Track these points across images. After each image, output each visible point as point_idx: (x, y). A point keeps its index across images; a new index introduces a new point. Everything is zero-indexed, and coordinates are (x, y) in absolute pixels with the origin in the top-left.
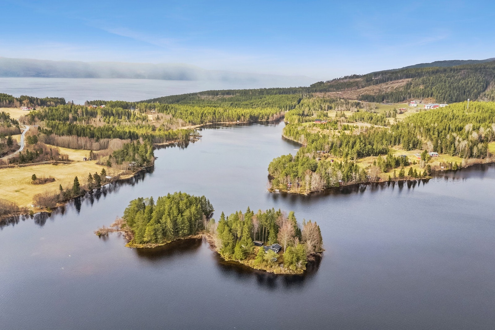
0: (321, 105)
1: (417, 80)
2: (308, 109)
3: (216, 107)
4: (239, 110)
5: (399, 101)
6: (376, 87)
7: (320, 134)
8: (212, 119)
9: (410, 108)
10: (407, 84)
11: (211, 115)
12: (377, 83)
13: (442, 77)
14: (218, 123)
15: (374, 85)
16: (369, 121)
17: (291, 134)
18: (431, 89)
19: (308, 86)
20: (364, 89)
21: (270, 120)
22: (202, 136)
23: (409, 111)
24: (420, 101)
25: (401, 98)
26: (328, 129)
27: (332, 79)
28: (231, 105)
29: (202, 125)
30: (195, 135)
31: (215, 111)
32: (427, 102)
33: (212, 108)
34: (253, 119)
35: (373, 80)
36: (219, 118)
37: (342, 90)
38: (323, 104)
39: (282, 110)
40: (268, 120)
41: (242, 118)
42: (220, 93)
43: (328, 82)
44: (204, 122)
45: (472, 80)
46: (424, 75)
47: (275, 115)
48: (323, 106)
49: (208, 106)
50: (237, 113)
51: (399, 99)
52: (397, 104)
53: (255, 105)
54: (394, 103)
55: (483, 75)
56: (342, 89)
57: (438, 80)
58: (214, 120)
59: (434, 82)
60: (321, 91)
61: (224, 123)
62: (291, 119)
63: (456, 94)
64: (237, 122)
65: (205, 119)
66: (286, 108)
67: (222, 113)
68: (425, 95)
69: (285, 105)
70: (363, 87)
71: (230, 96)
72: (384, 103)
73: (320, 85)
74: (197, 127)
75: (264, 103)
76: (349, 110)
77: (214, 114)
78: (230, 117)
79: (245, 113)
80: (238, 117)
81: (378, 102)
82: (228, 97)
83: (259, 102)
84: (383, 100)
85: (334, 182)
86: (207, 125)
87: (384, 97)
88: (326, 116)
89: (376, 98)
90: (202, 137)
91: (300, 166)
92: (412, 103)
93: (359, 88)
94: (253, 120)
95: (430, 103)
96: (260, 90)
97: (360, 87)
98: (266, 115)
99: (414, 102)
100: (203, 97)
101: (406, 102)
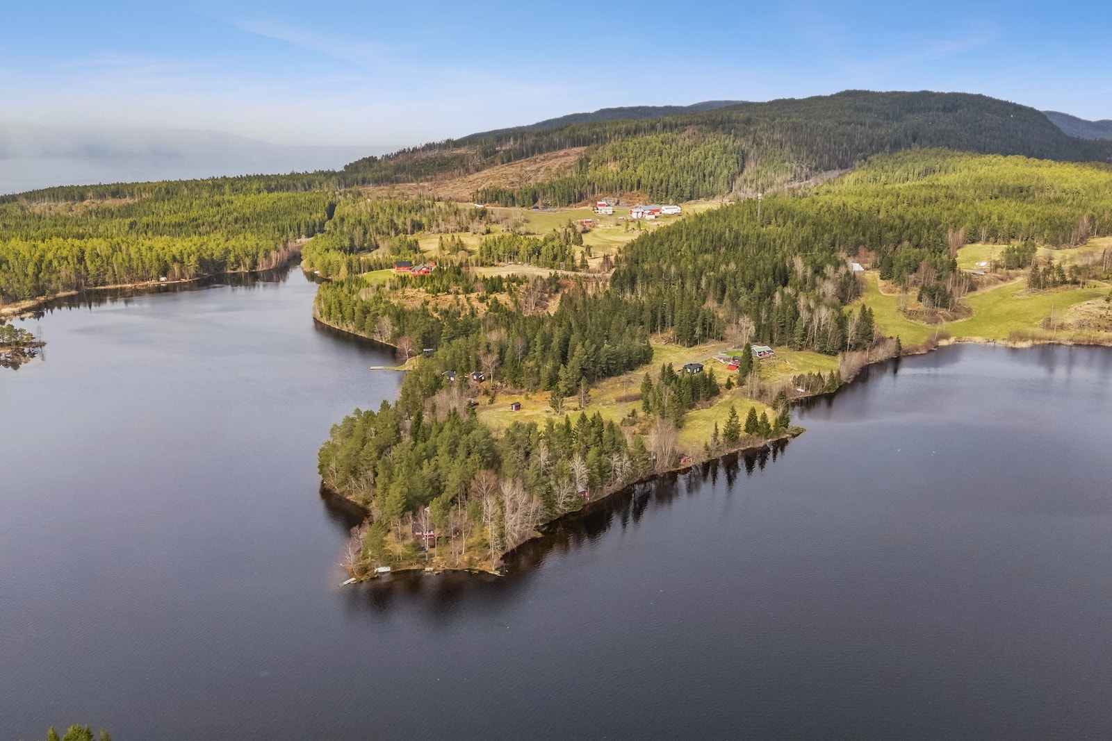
0: (392, 221)
1: (600, 150)
2: (362, 231)
3: (83, 238)
4: (161, 245)
5: (570, 202)
6: (512, 170)
7: (430, 307)
8: (73, 276)
9: (601, 219)
10: (581, 162)
11: (72, 266)
12: (509, 158)
13: (651, 143)
14: (98, 288)
15: (503, 163)
16: (534, 258)
17: (347, 316)
18: (635, 171)
19: (339, 168)
20: (482, 176)
21: (260, 268)
22: (44, 344)
23: (600, 226)
24: (616, 199)
25: (574, 194)
26: (449, 293)
27: (395, 151)
28: (131, 228)
29: (42, 298)
30: (17, 343)
31: (83, 253)
32: (632, 201)
33: (69, 240)
34: (208, 270)
35: (498, 152)
36: (99, 275)
37: (428, 177)
38: (398, 217)
39: (287, 236)
40: (254, 268)
41: (176, 267)
42: (90, 194)
43: (387, 157)
44: (47, 292)
45: (713, 149)
46: (610, 138)
47: (273, 254)
48: (399, 222)
49: (58, 235)
50: (158, 255)
51: (569, 197)
52: (567, 209)
53: (203, 224)
54: (562, 206)
55: (732, 135)
56: (428, 174)
57: (645, 149)
58: (83, 281)
59: (638, 155)
60: (378, 182)
61: (119, 286)
62: (326, 265)
63: (689, 182)
64: (159, 280)
65: (50, 281)
66: (299, 230)
67: (108, 258)
68: (625, 184)
69: (295, 223)
70: (478, 170)
71: (124, 201)
72: (537, 208)
73: (371, 166)
74: (23, 307)
75: (230, 219)
76: (467, 230)
77: (81, 260)
78: (135, 267)
79: (181, 252)
80: (160, 265)
81: (523, 206)
82: (118, 205)
83: (214, 216)
84: (535, 200)
85: (568, 500)
86: (60, 298)
87: (535, 194)
88: (414, 248)
89: (518, 194)
90: (45, 348)
91: (447, 457)
92: (600, 205)
93: (467, 171)
94: (210, 272)
95: (638, 205)
96: (210, 182)
97: (472, 170)
98: (247, 255)
99: (604, 203)
100: (38, 207)
101: (586, 205)
